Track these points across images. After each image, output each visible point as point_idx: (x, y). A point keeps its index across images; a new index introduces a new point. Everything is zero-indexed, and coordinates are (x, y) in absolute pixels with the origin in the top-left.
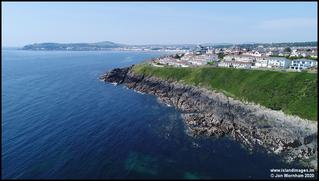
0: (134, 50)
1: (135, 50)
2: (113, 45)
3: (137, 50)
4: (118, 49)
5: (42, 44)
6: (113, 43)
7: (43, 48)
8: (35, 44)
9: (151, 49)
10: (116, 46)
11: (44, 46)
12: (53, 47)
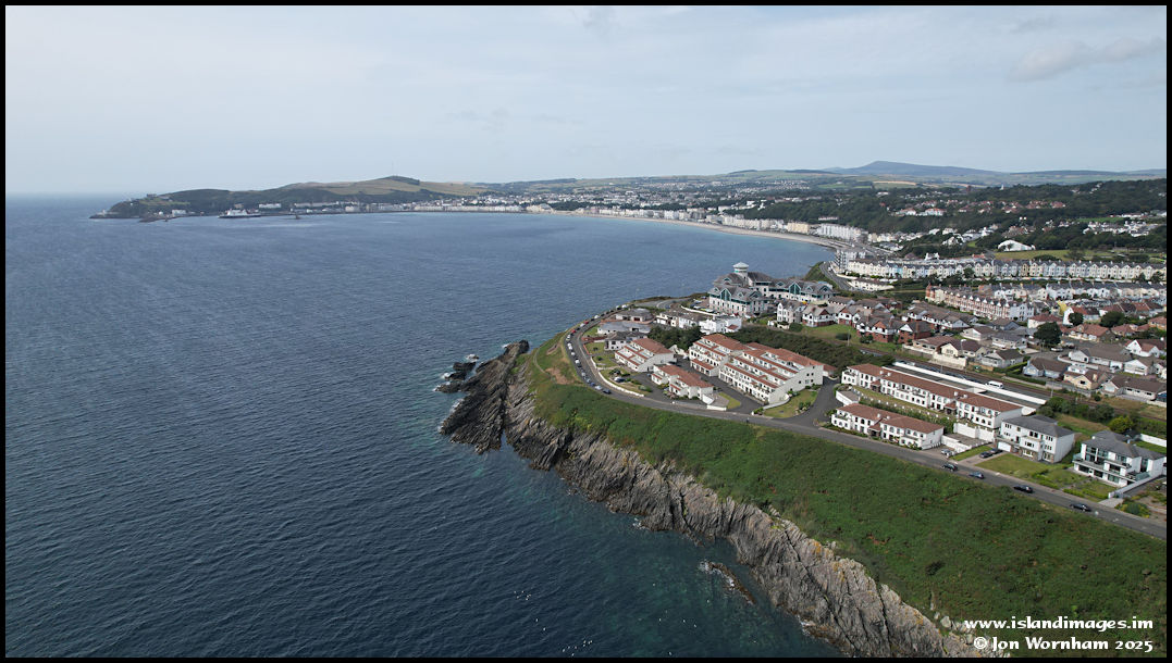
0: (491, 209)
1: (497, 208)
2: (416, 189)
3: (502, 208)
4: (434, 208)
5: (174, 196)
6: (417, 183)
7: (178, 212)
8: (151, 197)
9: (552, 206)
10: (427, 194)
11: (180, 203)
12: (213, 205)
